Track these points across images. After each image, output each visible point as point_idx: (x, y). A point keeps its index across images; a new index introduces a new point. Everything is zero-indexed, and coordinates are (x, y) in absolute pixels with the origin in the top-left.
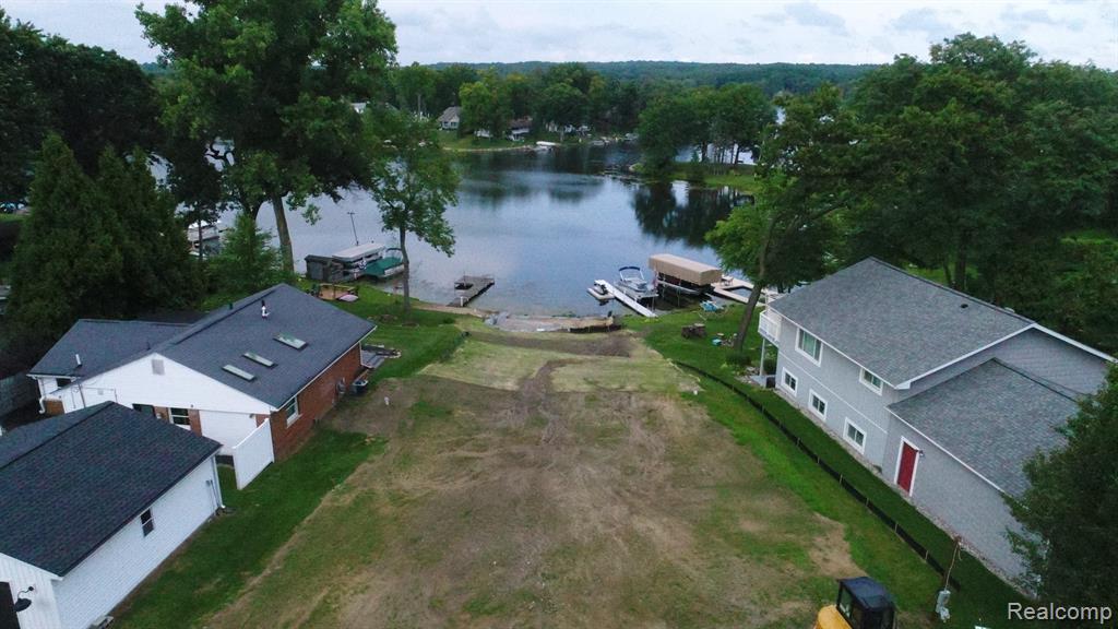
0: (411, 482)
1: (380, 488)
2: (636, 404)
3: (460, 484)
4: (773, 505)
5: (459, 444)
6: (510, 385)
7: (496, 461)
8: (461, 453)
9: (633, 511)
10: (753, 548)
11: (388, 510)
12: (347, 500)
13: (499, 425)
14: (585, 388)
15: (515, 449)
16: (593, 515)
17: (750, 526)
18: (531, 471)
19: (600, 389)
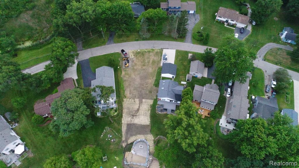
0: (150, 81)
1: (152, 80)
2: (131, 95)
3: (146, 81)
4: (125, 79)
5: (147, 87)
6: (144, 100)
7: (144, 84)
8: (147, 85)
9: (135, 78)
10: (128, 74)
11: (151, 77)
12: (154, 78)
13: (144, 91)
14: (136, 100)
15: (142, 87)
16: (137, 78)
17: (127, 76)
18: (142, 83)
19: (134, 99)
